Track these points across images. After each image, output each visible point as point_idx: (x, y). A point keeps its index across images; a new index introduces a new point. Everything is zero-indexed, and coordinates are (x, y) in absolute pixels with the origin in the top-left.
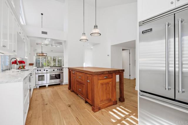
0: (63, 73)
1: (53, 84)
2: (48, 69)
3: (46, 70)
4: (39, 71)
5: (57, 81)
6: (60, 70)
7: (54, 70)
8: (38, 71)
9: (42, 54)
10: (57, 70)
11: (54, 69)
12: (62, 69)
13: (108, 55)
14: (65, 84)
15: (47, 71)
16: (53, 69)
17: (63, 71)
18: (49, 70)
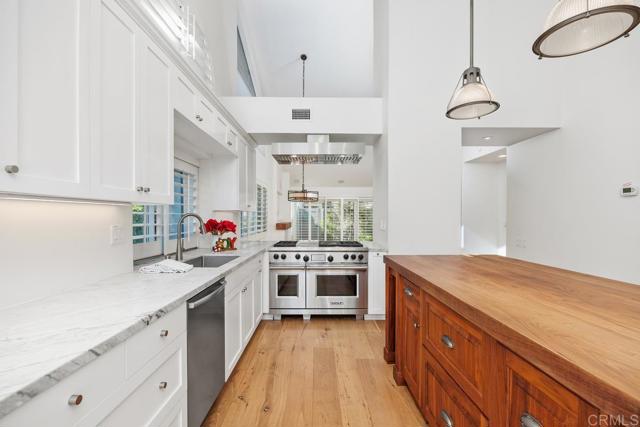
0: (365, 271)
1: (330, 312)
2: (309, 255)
3: (303, 255)
4: (280, 258)
5: (344, 304)
6: (353, 257)
7: (331, 259)
8: (276, 257)
9: (301, 195)
10: (343, 260)
11: (332, 254)
12: (361, 257)
13: (627, 190)
14: (374, 319)
15: (306, 259)
16: (328, 255)
17: (366, 263)
18: (314, 258)
